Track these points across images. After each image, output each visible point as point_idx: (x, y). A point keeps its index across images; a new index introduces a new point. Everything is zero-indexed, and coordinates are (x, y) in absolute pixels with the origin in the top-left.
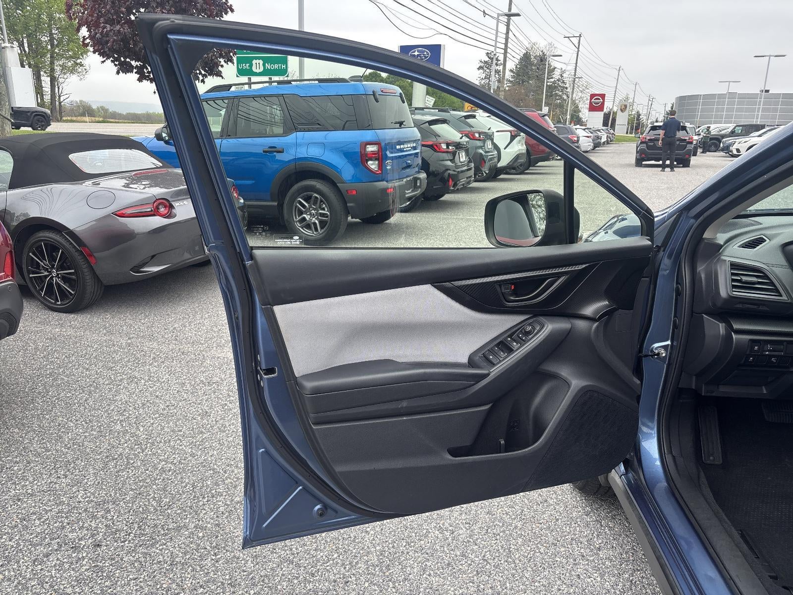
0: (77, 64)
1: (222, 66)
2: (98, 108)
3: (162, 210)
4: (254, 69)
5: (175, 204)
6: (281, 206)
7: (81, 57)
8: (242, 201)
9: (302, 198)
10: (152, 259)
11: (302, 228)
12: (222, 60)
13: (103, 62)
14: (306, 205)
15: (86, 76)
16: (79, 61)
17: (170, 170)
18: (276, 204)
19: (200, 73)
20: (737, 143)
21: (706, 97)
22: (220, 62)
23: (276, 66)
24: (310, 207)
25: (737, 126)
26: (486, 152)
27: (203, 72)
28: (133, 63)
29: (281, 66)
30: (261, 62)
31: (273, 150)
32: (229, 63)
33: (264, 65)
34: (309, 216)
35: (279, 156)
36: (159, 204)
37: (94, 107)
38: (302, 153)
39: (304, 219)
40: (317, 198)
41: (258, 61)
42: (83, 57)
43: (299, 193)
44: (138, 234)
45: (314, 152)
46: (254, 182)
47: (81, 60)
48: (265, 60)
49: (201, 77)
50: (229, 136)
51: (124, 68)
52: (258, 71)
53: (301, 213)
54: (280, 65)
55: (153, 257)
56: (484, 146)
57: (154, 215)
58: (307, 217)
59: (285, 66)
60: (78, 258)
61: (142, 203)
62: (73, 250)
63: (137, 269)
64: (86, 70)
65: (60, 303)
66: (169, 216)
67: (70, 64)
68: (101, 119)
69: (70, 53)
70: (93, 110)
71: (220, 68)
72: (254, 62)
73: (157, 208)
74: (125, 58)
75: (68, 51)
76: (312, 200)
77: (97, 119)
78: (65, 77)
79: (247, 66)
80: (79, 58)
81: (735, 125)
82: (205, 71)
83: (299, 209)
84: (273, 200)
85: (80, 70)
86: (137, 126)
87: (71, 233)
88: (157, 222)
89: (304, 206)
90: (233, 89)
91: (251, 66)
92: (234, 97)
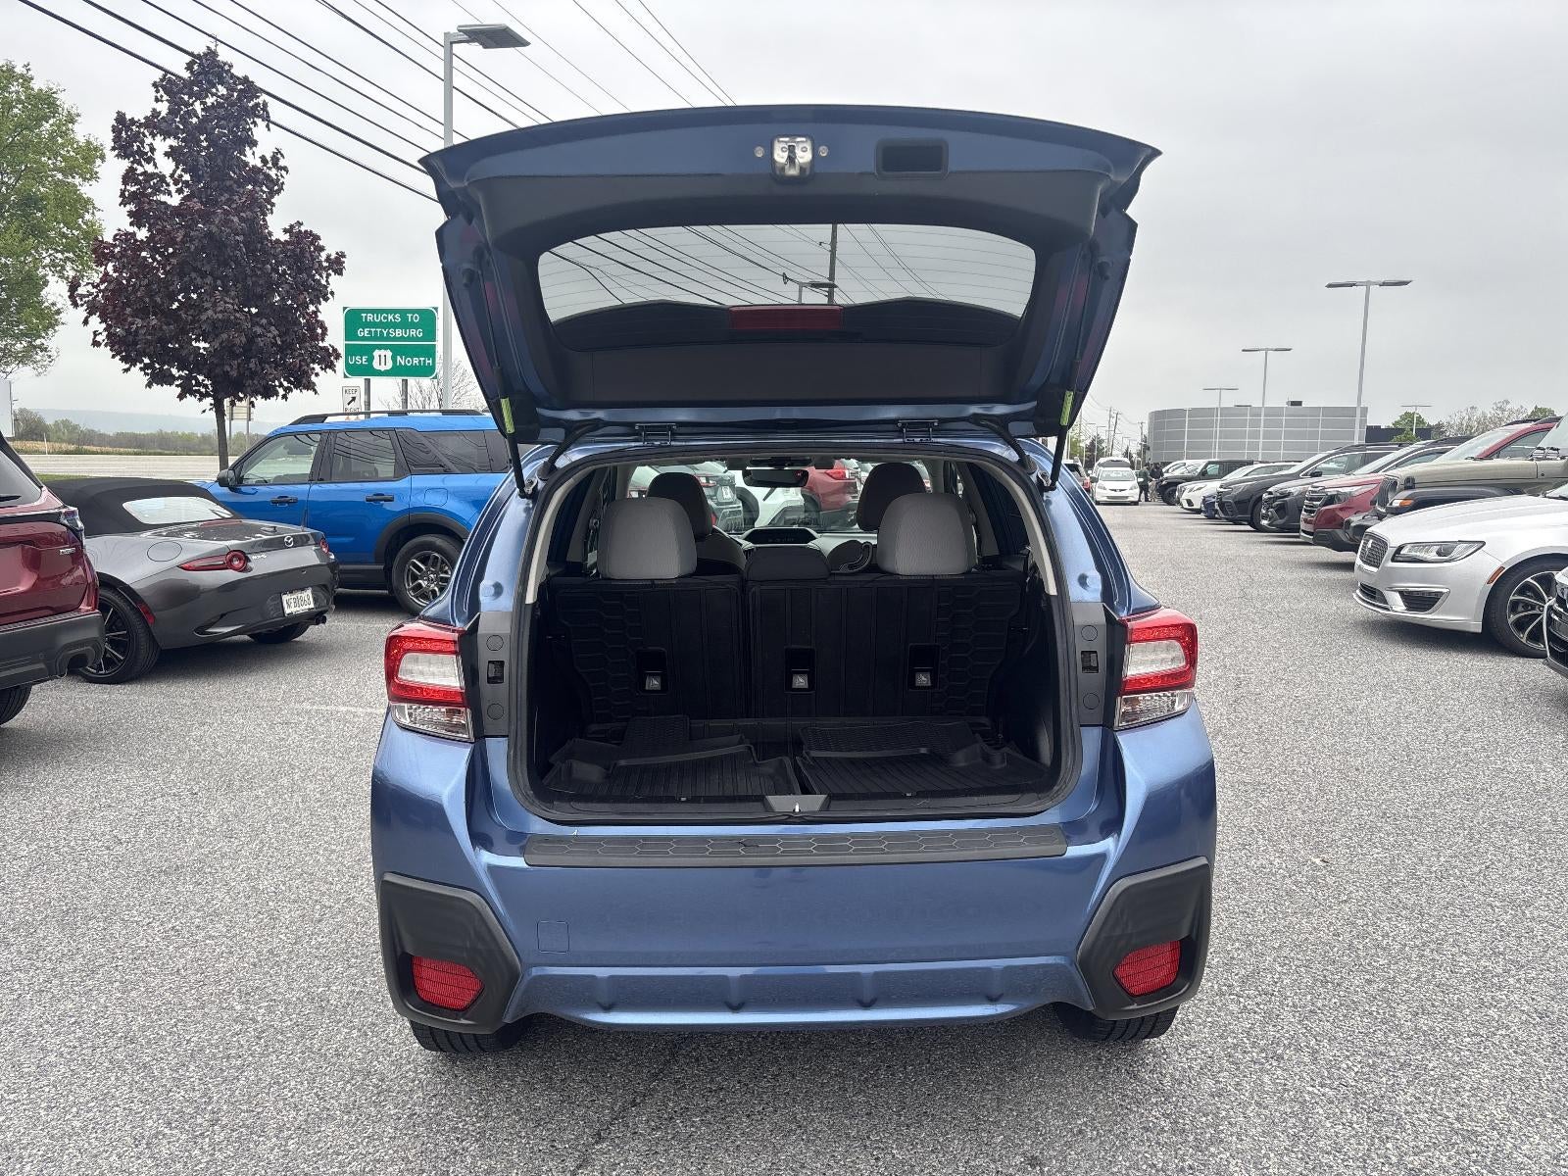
0: (35, 347)
1: (317, 375)
2: (56, 424)
3: (236, 563)
4: (376, 365)
5: (253, 557)
6: (388, 570)
7: (44, 335)
8: (333, 557)
9: (416, 559)
10: (222, 619)
11: (417, 598)
12: (317, 367)
13: (126, 370)
14: (423, 567)
15: (49, 368)
16: (38, 342)
17: (245, 521)
18: (382, 567)
19: (281, 385)
20: (1187, 491)
21: (1194, 412)
22: (313, 369)
23: (416, 361)
24: (428, 570)
25: (1210, 463)
26: (718, 504)
27: (286, 384)
28: (174, 371)
29: (424, 361)
30: (389, 354)
31: (379, 498)
32: (328, 370)
33: (394, 359)
34: (426, 583)
35: (387, 506)
36: (233, 556)
37: (49, 421)
38: (419, 501)
39: (420, 585)
40: (437, 558)
41: (383, 352)
42: (47, 334)
43: (411, 553)
44: (204, 592)
45: (434, 500)
46: (352, 539)
47: (43, 340)
48: (397, 351)
49: (281, 391)
50: (322, 480)
51: (159, 378)
52: (383, 368)
53: (415, 578)
54: (423, 359)
55: (222, 616)
56: (715, 495)
57: (227, 569)
58: (424, 583)
59: (430, 361)
60: (133, 618)
61: (210, 556)
62: (126, 608)
63: (201, 630)
64: (50, 357)
65: (103, 672)
66: (244, 570)
67: (19, 347)
68: (72, 447)
69: (21, 327)
70: (46, 428)
71: (313, 378)
72: (376, 353)
73: (231, 560)
74: (162, 364)
75: (19, 323)
76: (430, 562)
77: (64, 446)
78: (9, 369)
79: (364, 360)
80: (40, 337)
81: (1206, 461)
82: (289, 382)
83: (413, 574)
84: (377, 563)
85: (38, 358)
86: (149, 460)
87: (127, 588)
88: (231, 575)
89: (419, 569)
90: (329, 420)
91: (371, 358)
92: (330, 432)
